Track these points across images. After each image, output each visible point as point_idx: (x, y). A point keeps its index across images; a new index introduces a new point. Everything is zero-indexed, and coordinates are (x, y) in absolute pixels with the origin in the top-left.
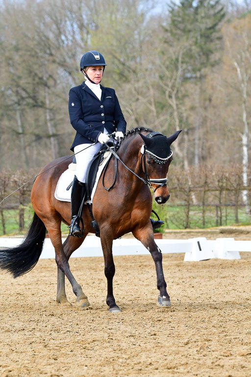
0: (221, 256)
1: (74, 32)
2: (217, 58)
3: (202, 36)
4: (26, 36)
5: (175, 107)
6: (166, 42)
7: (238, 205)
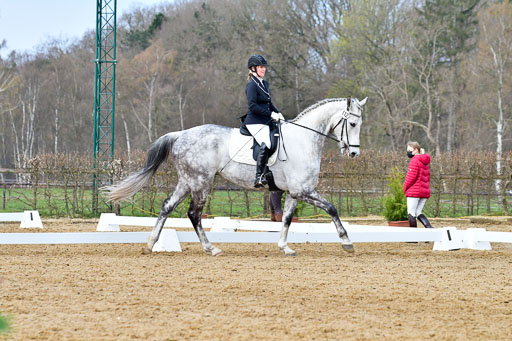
0: (472, 246)
1: (326, 12)
2: (473, 43)
3: (457, 20)
4: (277, 15)
5: (428, 91)
6: (420, 25)
7: (490, 194)
